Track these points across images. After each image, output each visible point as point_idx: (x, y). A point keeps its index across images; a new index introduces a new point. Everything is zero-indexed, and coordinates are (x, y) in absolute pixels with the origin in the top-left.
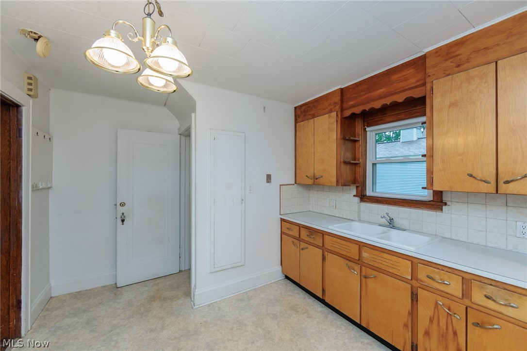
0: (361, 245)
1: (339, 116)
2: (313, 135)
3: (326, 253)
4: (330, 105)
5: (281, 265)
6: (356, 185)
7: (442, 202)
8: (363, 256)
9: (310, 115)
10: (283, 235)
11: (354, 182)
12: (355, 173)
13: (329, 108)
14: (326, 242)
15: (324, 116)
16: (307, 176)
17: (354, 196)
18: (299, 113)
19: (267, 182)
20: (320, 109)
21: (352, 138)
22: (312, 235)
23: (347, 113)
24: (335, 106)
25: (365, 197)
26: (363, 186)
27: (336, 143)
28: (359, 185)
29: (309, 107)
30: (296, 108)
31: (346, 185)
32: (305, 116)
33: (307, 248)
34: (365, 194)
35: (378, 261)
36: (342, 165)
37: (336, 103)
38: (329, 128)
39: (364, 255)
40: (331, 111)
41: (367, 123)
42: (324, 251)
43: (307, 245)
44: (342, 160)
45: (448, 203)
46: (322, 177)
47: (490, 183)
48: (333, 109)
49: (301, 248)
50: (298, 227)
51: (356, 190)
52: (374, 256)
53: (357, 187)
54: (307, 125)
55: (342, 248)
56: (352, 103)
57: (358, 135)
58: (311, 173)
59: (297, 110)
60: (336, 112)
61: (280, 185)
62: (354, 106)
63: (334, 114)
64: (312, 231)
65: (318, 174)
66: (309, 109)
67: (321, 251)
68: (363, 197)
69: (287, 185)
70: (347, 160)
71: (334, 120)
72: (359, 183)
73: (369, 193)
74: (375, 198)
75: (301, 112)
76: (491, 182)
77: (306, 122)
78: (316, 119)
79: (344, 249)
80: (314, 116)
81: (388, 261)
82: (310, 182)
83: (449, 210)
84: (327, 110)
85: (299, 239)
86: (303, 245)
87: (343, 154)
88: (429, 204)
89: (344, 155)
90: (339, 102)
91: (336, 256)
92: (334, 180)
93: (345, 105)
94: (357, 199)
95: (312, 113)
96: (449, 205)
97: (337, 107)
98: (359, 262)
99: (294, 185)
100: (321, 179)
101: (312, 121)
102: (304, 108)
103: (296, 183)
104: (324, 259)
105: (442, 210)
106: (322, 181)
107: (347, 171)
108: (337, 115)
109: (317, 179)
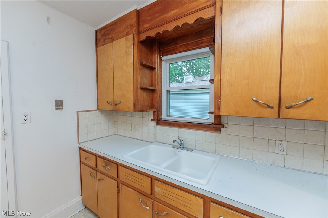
0: (153, 179)
1: (136, 39)
2: (112, 59)
3: (120, 185)
4: (127, 27)
5: (82, 195)
6: (152, 110)
7: (220, 124)
8: (155, 191)
9: (109, 38)
10: (81, 164)
11: (152, 107)
12: (152, 99)
13: (126, 31)
14: (120, 174)
15: (122, 39)
16: (107, 102)
17: (152, 120)
18: (99, 37)
19: (56, 109)
20: (118, 32)
21: (148, 64)
22: (108, 166)
23: (143, 37)
24: (132, 29)
25: (161, 121)
26: (159, 111)
27: (132, 67)
28: (155, 110)
29: (108, 30)
30: (96, 32)
31: (143, 111)
32: (104, 40)
33: (103, 179)
34: (160, 118)
35: (169, 197)
36: (139, 91)
37: (132, 25)
38: (126, 52)
39: (156, 189)
40: (128, 34)
41: (163, 53)
42: (119, 183)
43: (103, 176)
44: (139, 86)
45: (226, 125)
46: (121, 102)
47: (272, 108)
48: (130, 32)
49: (98, 179)
50: (94, 157)
51: (153, 114)
52: (166, 192)
53: (154, 112)
54: (107, 48)
55: (135, 181)
56: (147, 26)
57: (155, 62)
58: (110, 99)
59: (98, 33)
60: (132, 35)
61: (78, 112)
62: (149, 29)
63: (130, 37)
64: (108, 162)
65: (117, 100)
66: (108, 32)
67: (115, 182)
68: (159, 121)
69: (87, 111)
70: (144, 86)
71: (131, 43)
72: (155, 109)
73: (164, 117)
74: (168, 122)
75: (102, 36)
76: (274, 107)
77: (106, 46)
78: (114, 42)
79: (137, 182)
80: (113, 40)
81: (179, 197)
82: (111, 107)
83: (226, 131)
84: (125, 33)
85: (95, 169)
86: (100, 176)
87: (139, 79)
88: (211, 127)
89: (141, 81)
90: (136, 24)
91: (130, 189)
92: (132, 105)
93: (141, 29)
94: (154, 123)
95: (110, 36)
96: (226, 127)
97: (134, 30)
98: (152, 196)
99: (96, 110)
100: (120, 105)
101: (110, 44)
102: (103, 31)
103: (98, 109)
104: (118, 191)
105: (221, 131)
106: (120, 107)
107: (144, 96)
108: (134, 38)
109: (116, 105)
